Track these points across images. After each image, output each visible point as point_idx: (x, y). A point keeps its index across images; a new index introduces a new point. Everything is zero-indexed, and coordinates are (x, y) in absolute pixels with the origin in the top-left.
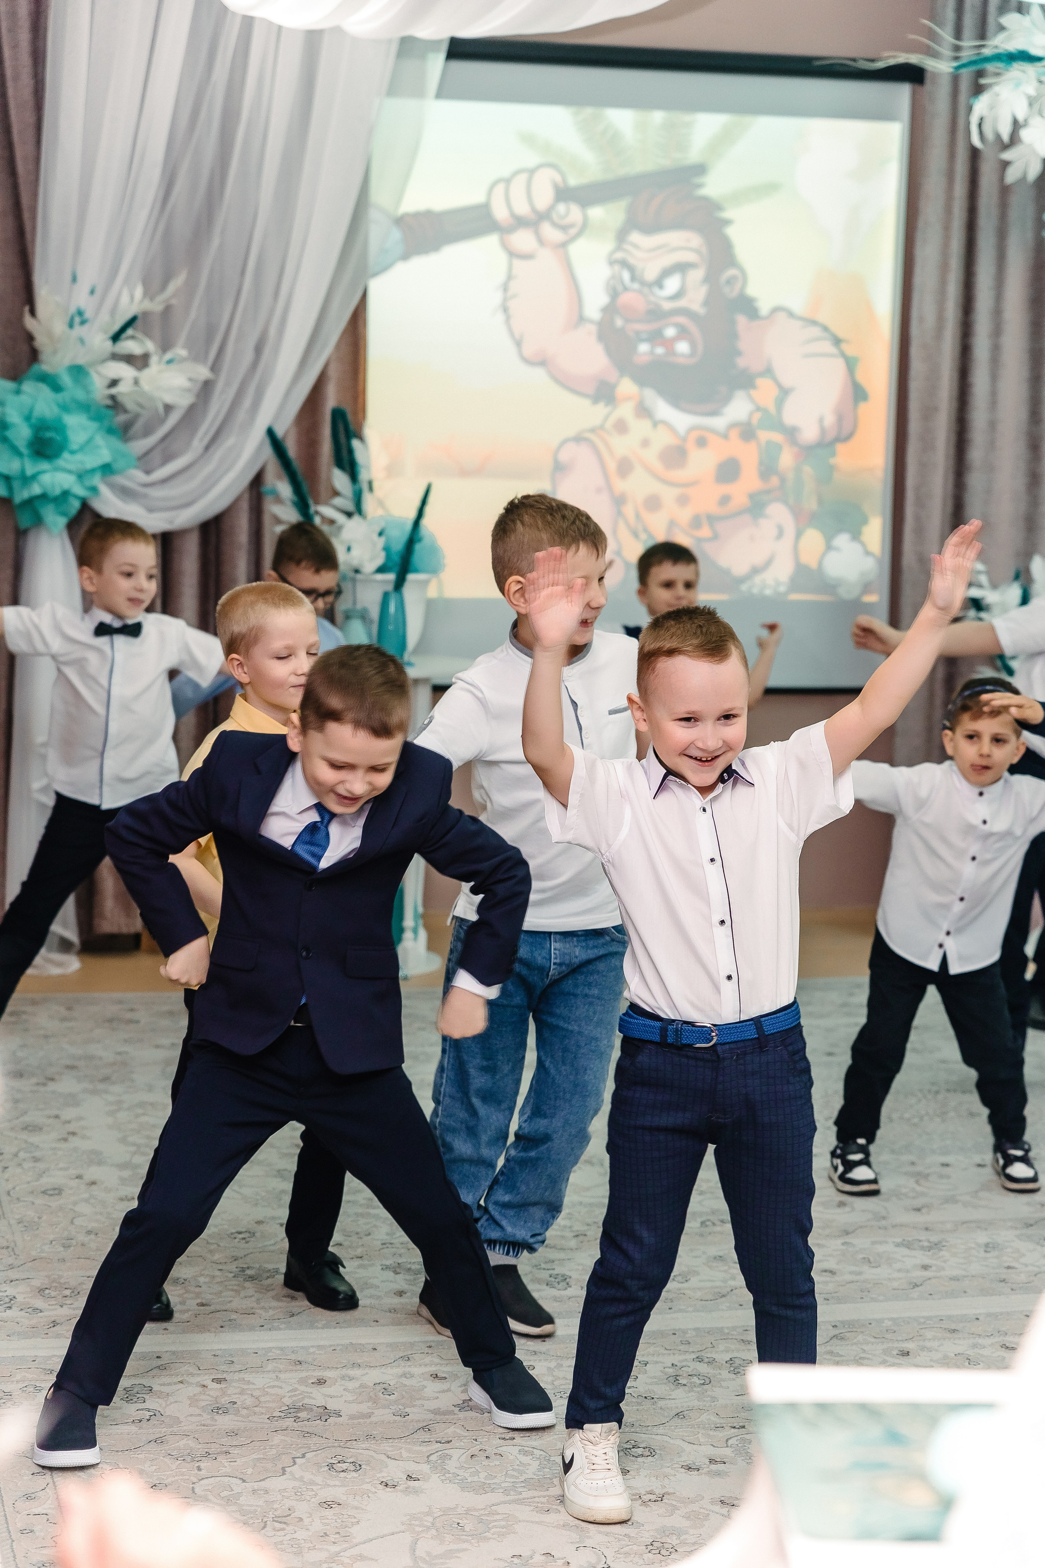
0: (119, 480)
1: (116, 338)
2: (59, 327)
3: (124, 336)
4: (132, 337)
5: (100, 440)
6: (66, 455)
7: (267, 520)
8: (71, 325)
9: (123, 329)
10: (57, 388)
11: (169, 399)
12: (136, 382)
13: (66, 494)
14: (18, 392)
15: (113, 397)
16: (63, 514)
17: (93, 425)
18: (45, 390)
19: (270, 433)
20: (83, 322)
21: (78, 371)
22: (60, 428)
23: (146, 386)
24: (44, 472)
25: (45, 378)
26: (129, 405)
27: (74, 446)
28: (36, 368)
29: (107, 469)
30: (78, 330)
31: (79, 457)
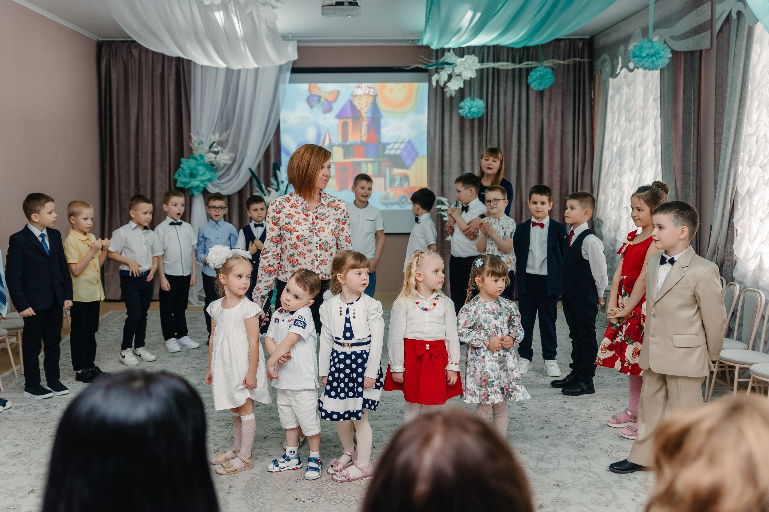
0: (213, 182)
1: (210, 147)
2: (196, 145)
3: (212, 147)
4: (216, 147)
5: (207, 173)
6: (198, 177)
7: (254, 191)
8: (199, 144)
9: (212, 145)
10: (196, 160)
11: (225, 162)
12: (215, 158)
13: (198, 187)
14: (188, 162)
15: (210, 162)
16: (199, 192)
17: (205, 169)
18: (194, 161)
19: (250, 169)
20: (202, 143)
21: (201, 156)
22: (196, 169)
23: (217, 159)
24: (192, 181)
25: (194, 158)
26: (215, 164)
27: (200, 174)
28: (192, 155)
29: (210, 180)
30: (201, 146)
31: (201, 177)
